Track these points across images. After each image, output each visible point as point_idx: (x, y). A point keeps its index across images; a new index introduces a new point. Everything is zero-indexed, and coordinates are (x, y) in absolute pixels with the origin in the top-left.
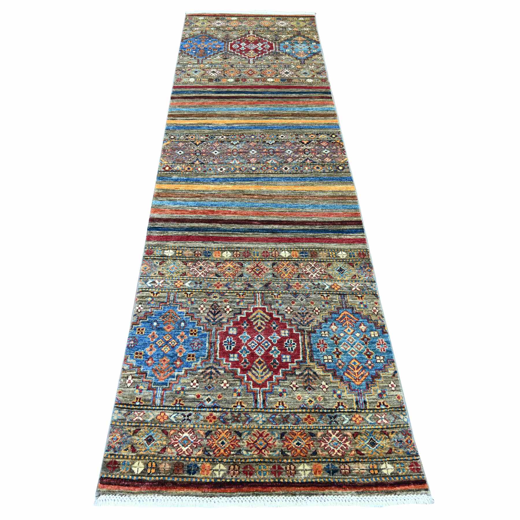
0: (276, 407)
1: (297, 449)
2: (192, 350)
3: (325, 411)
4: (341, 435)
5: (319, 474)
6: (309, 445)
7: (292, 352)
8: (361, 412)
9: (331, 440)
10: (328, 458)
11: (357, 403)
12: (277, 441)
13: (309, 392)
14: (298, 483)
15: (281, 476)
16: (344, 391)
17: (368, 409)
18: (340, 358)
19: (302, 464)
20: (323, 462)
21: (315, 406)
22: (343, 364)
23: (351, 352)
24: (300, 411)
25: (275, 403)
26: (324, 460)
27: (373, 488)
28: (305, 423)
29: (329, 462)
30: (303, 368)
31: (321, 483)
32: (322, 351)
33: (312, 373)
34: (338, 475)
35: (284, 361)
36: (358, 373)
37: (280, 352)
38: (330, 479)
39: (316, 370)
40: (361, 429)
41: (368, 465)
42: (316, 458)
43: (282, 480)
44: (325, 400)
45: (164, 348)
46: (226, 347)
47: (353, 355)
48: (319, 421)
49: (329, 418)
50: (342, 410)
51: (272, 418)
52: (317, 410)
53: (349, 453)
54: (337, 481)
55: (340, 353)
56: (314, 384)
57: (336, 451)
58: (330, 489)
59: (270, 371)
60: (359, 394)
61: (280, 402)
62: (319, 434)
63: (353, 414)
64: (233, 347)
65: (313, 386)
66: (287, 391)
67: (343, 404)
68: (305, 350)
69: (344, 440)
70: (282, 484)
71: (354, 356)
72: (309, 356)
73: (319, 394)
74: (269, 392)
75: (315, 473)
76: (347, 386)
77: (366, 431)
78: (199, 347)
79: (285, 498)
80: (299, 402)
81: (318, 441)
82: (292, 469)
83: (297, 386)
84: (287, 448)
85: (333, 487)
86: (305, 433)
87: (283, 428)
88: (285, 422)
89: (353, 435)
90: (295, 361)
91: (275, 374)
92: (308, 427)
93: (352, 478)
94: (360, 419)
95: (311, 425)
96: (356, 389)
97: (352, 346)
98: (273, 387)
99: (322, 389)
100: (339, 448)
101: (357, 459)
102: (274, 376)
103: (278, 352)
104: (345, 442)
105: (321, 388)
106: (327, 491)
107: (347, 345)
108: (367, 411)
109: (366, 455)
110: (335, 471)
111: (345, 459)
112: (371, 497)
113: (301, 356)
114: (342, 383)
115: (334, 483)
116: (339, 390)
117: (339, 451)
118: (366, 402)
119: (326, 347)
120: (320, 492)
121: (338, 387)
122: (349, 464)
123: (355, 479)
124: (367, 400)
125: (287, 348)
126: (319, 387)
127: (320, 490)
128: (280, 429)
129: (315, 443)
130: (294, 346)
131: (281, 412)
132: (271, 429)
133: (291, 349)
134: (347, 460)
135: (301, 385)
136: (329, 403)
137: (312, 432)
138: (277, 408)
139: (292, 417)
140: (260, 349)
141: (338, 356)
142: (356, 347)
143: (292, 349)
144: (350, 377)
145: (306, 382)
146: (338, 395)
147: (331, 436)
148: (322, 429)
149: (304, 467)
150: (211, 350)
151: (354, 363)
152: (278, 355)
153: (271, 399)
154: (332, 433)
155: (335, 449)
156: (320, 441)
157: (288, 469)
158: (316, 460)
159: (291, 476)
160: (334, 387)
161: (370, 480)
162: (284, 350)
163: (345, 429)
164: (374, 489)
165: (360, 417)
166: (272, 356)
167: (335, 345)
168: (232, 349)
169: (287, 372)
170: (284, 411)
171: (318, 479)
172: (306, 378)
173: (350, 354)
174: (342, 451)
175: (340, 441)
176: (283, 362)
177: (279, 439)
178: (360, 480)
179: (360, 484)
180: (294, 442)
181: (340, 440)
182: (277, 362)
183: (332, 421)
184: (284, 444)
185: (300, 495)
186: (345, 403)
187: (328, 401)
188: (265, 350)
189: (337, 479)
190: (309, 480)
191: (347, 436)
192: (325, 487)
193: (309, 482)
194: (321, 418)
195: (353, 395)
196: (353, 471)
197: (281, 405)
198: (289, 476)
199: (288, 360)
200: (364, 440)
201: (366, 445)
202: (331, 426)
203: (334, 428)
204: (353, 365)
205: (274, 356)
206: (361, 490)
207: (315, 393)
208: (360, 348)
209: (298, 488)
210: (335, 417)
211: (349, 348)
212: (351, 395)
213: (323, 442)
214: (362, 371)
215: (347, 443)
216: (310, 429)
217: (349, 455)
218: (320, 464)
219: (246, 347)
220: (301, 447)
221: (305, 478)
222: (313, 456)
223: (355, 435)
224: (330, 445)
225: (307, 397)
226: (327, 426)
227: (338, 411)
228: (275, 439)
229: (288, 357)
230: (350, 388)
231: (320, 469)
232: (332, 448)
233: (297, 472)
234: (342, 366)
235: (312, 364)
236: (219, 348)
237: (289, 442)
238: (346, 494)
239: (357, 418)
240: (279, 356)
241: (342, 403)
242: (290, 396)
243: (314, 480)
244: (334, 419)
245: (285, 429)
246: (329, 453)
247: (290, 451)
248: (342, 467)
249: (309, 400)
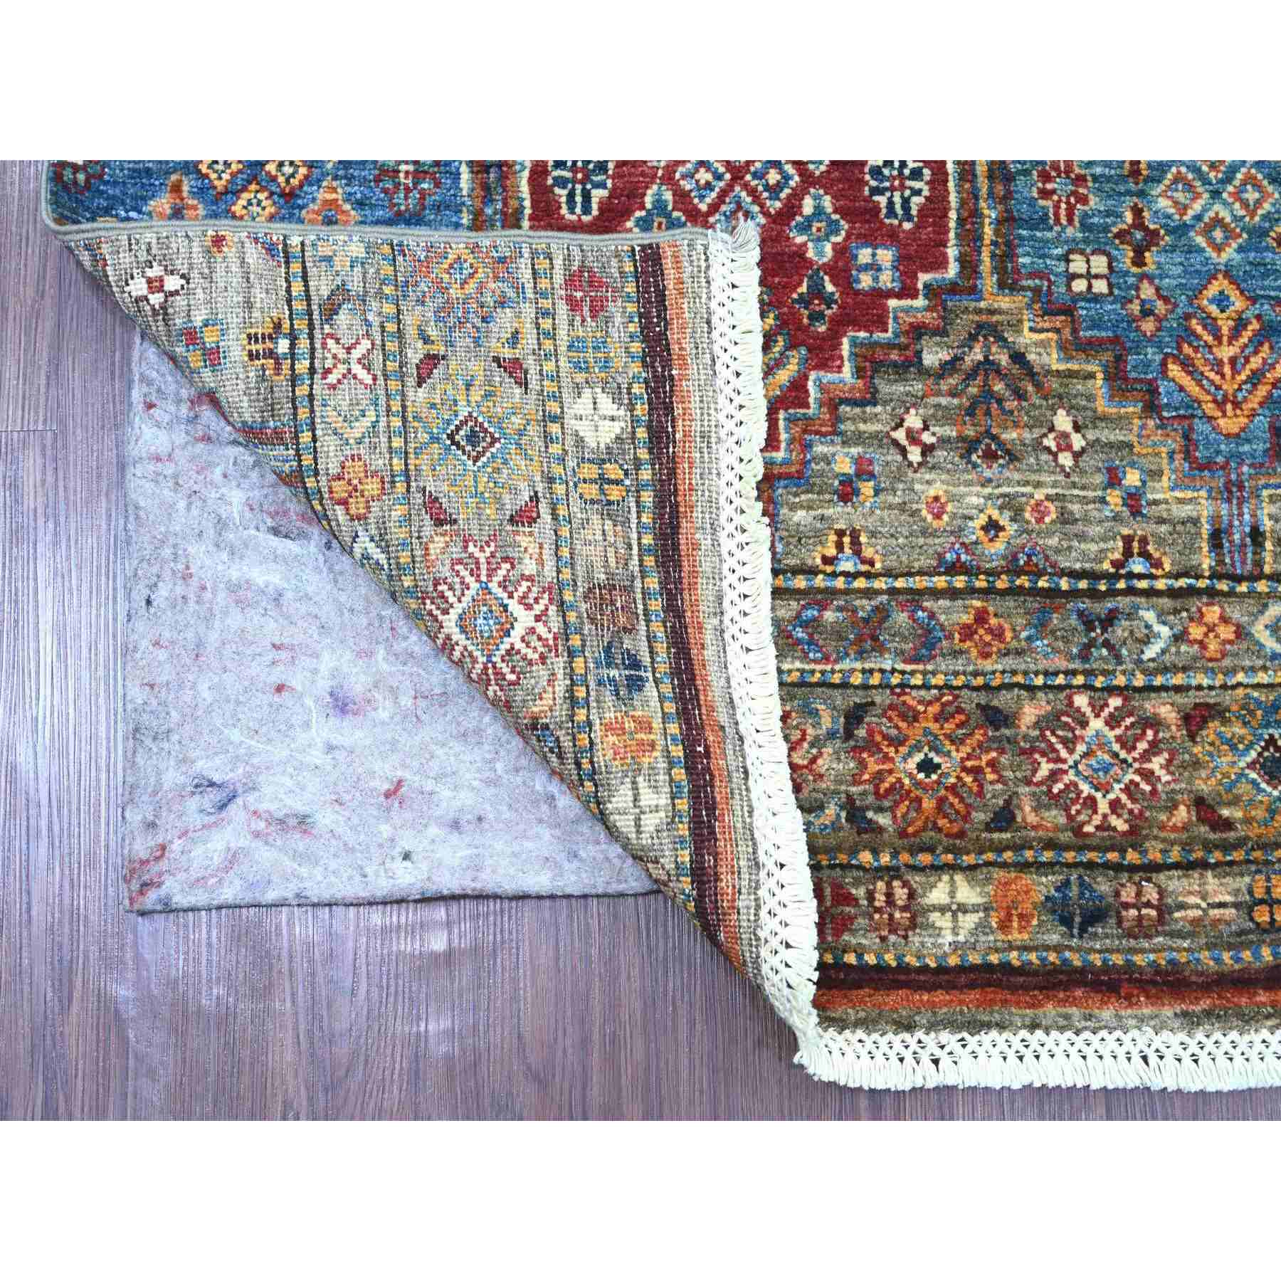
0: (827, 560)
1: (919, 792)
2: (389, 214)
3: (1064, 584)
4: (1129, 721)
5: (1021, 929)
6: (976, 771)
7: (907, 226)
8: (1231, 593)
9: (1081, 748)
10: (1067, 848)
11: (1216, 538)
12: (828, 750)
13: (988, 474)
14: (925, 969)
15: (846, 937)
16: (1156, 474)
17: (1270, 578)
18: (1150, 268)
19: (946, 878)
20: (1041, 867)
21: (1015, 558)
22: (1160, 307)
23: (1207, 231)
24: (940, 582)
25: (819, 537)
26: (1047, 856)
27: (1255, 994)
28: (961, 652)
29: (1068, 865)
30: (964, 323)
31: (1023, 970)
32: (1064, 221)
33: (1004, 359)
34: (1107, 936)
35: (865, 282)
36: (1233, 361)
37: (845, 225)
38: (1067, 954)
39: (1026, 338)
40: (1224, 687)
41: (1247, 879)
42: (1007, 848)
43: (851, 959)
44: (1065, 518)
45: (242, 202)
46: (562, 193)
47: (1219, 249)
48: (1029, 639)
49: (1081, 628)
50: (1143, 584)
51: (805, 625)
52: (1023, 581)
53: (1163, 817)
54: (1099, 963)
55: (1152, 237)
56: (1016, 425)
57: (1103, 807)
58: (1063, 1002)
59: (792, 346)
60: (1232, 491)
61: (840, 533)
62: (1030, 713)
63: (1195, 604)
64: (598, 194)
65: (1010, 435)
66: (877, 469)
67: (1150, 548)
68: (976, 213)
69: (1142, 746)
70: (853, 976)
71: (1224, 257)
72: (993, 256)
73: (1038, 485)
74: (788, 476)
75: (1004, 926)
76: (1174, 443)
77: (1247, 696)
78: (423, 194)
79: (869, 1040)
80: (934, 534)
81: (1023, 752)
82: (900, 903)
83: (927, 438)
84: (877, 787)
85: (1079, 993)
86: (960, 710)
87: (857, 679)
88: (868, 644)
89: (1187, 719)
90: (920, 286)
91: (816, 367)
92: (976, 674)
93: (1172, 949)
94: (1226, 632)
95: (988, 665)
96: (1220, 459)
97: (1216, 194)
98: (807, 447)
99: (1055, 455)
100: (1117, 792)
101: (1198, 854)
102: (813, 375)
103: (833, 228)
104: (1146, 756)
105: (1048, 449)
106: (1050, 1011)
107: (1189, 187)
108: (1262, 586)
109: (1241, 830)
110: (1094, 916)
111: (1144, 853)
112: (1247, 1038)
113: (952, 252)
114: (1151, 423)
115: (1082, 971)
116: (1133, 465)
117: (1115, 806)
118: (1262, 534)
119: (1084, 200)
120: (1018, 1014)
121: (1130, 446)
122: (1161, 877)
123: (1181, 952)
124: (1267, 524)
125: (882, 200)
126: (1038, 446)
127: (1018, 1004)
128: (845, 685)
129: (1004, 760)
130: (917, 185)
131: (846, 592)
132: (802, 684)
133: (898, 208)
134: (1151, 856)
135: (950, 432)
136: (1082, 537)
137: (995, 703)
138: (829, 569)
139: (901, 618)
140: (739, 206)
141: (1139, 261)
142: (1237, 196)
143: (906, 202)
144: (1194, 390)
145: (971, 411)
146: (1130, 496)
147: (1084, 724)
148: (1045, 686)
149: (952, 894)
150: (489, 211)
151: (1222, 301)
152: (835, 245)
153: (800, 516)
154: (1088, 710)
155: (1099, 795)
156: (1028, 752)
157: (880, 900)
158: (1008, 856)
159: (893, 938)
160: (1110, 445)
161: (1247, 955)
162: (866, 211)
163: (1149, 689)
164: (1262, 997)
165: (1224, 620)
166: (800, 252)
167: (1132, 186)
168: (595, 212)
169: (879, 354)
170: (860, 583)
171: (1014, 954)
172: (973, 390)
173: (1200, 240)
174: (1130, 806)
175: (1123, 754)
176: (857, 293)
177: (838, 743)
178: (1205, 955)
179: (1202, 974)
180: (910, 755)
181: (1123, 746)
182: (830, 288)
183: (1091, 644)
184: (863, 765)
185: (931, 1027)
186: (1161, 541)
187: (1079, 527)
188: (765, 213)
189: (1100, 952)
190: (974, 958)
191: (1155, 723)
192: (1041, 989)
193: (974, 968)
194: (1042, 626)
195: (1203, 493)
196: (1177, 915)
197: (848, 551)
198: (883, 939)
199: (887, 279)
200: (1233, 747)
201: (1241, 775)
202: (1088, 673)
203: (1099, 682)
204: (1214, 309)
205: (810, 254)
206: (1205, 1004)
207: (1017, 476)
208: (1258, 203)
209: (925, 998)
210: (1110, 620)
211: (1197, 207)
212: (1190, 494)
213: (1043, 754)
214: (1256, 352)
215: (1156, 764)
216: (986, 687)
217: (1162, 827)
218: (1028, 879)
219: (668, 196)
220: (938, 782)
221: (955, 946)
222: (996, 836)
223: (1195, 719)
224: (1078, 773)
225: (975, 500)
226: (1066, 673)
227: (1121, 585)
228: (817, 738)
229: (886, 256)
230: (1188, 455)
231: (1027, 907)
232: (1086, 788)
233: (919, 920)
234: (1159, 320)
235: (1005, 302)
236: (527, 203)
237: (886, 758)
238: (1133, 1022)
239: (1211, 629)
240: (840, 251)
241: (1144, 541)
242: (890, 499)
243: (994, 959)
244: (1104, 630)
245: (865, 687)
246: (1070, 818)
247: (887, 804)
248: (1128, 894)
249: (983, 519)
